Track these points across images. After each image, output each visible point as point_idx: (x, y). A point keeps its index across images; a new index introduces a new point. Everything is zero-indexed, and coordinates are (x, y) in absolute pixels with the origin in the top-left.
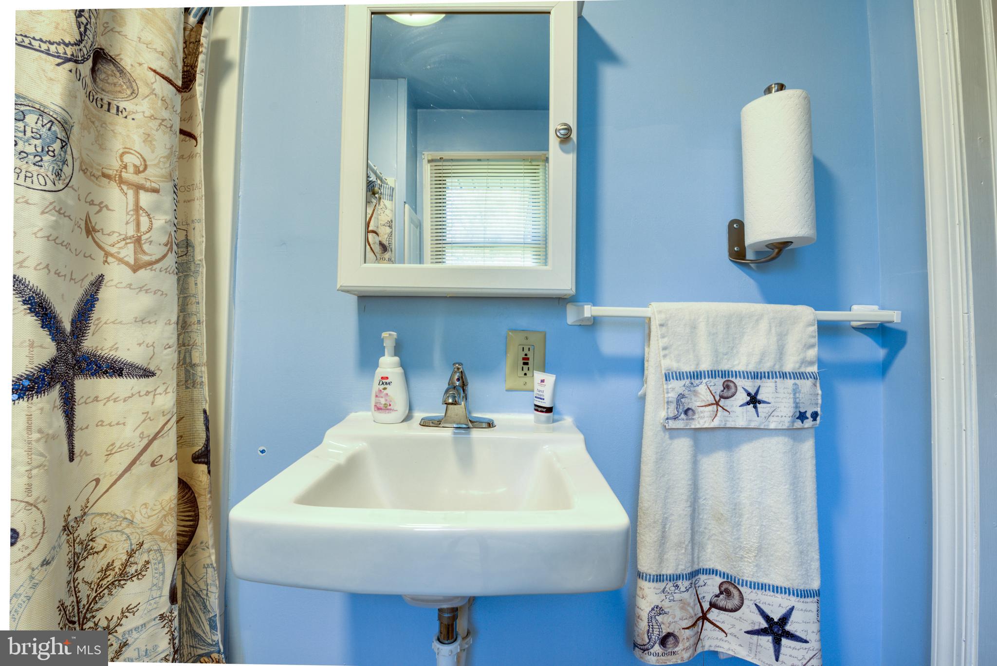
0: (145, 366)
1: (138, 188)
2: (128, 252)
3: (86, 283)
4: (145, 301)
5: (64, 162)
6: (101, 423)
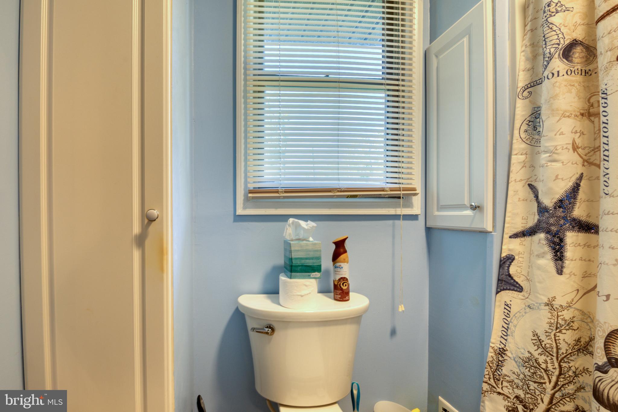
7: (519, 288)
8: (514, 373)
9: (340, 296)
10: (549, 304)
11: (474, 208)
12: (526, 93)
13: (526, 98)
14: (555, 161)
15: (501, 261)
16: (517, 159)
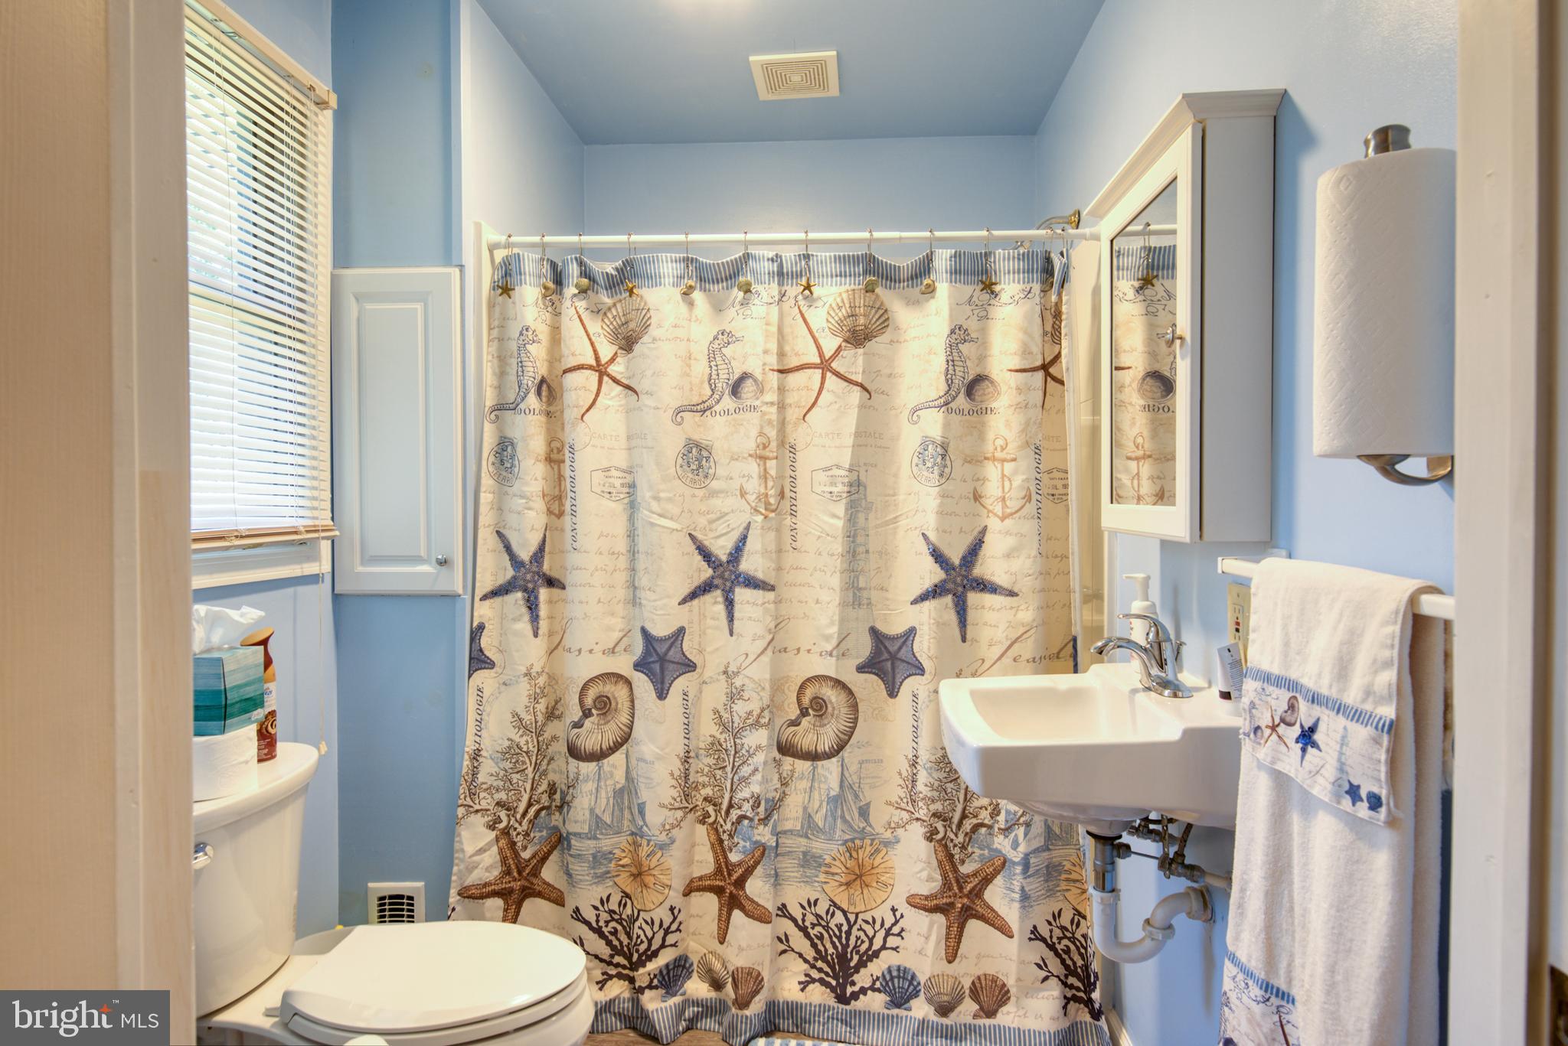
0: (1010, 588)
1: (1004, 461)
2: (998, 509)
3: (975, 533)
4: (1010, 541)
5: (945, 466)
6: (985, 624)
7: (491, 665)
8: (492, 775)
9: (266, 751)
10: (528, 674)
11: (443, 563)
12: (493, 416)
13: (494, 422)
14: (529, 509)
15: (472, 632)
16: (486, 498)
